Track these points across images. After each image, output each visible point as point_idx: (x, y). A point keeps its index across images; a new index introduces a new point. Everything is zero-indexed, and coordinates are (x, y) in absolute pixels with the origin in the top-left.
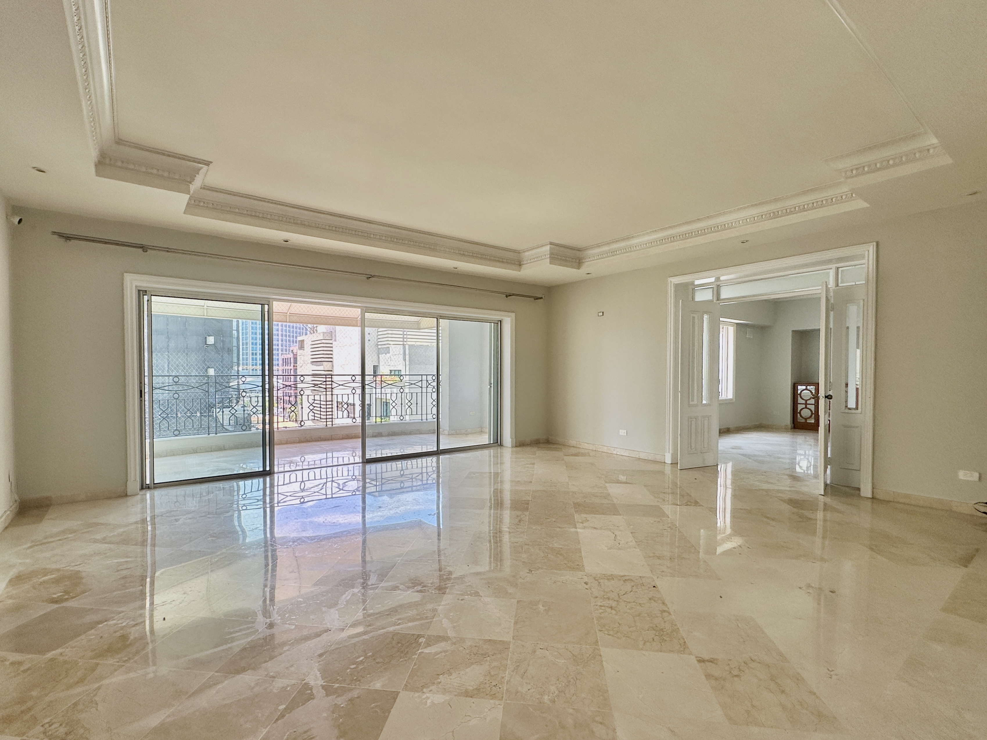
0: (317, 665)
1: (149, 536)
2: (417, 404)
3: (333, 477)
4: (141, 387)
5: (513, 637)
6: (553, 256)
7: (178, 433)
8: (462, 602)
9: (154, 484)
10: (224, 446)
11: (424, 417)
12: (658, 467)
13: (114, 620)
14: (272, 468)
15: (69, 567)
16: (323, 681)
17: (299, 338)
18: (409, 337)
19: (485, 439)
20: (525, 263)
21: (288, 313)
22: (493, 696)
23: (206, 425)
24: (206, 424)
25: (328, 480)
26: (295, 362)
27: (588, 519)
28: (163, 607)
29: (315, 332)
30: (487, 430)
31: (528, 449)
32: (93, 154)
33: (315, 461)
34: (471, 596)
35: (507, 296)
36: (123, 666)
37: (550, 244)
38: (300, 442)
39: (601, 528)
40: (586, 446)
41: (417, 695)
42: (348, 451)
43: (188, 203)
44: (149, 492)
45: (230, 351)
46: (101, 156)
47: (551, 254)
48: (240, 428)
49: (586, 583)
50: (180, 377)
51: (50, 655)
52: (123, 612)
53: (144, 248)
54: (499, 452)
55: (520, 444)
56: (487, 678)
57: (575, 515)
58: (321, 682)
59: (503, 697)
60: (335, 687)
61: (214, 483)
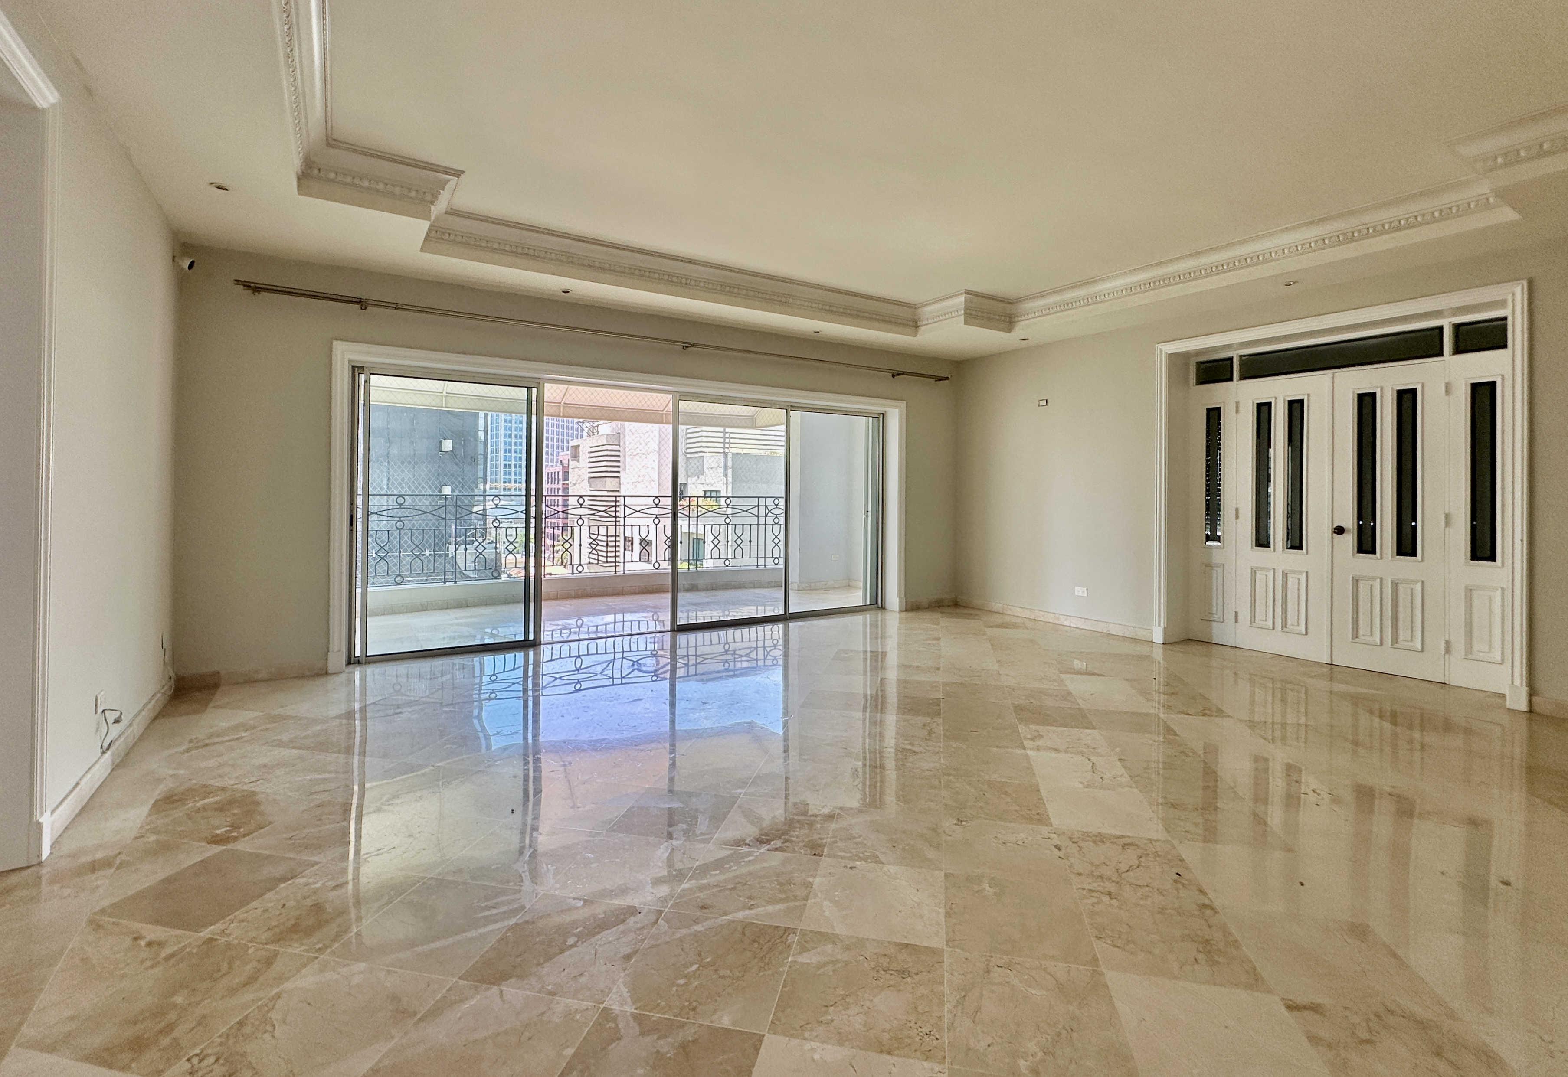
0: (622, 975)
1: (357, 740)
2: (750, 541)
3: (623, 652)
4: (351, 511)
5: (947, 941)
6: (968, 311)
7: (400, 579)
8: (852, 872)
9: (366, 656)
10: (466, 601)
11: (761, 561)
12: (1143, 650)
13: (303, 877)
14: (538, 637)
15: (240, 786)
16: (634, 1007)
17: (573, 443)
18: (732, 441)
19: (857, 598)
20: (924, 323)
21: (562, 403)
22: (927, 1055)
23: (441, 569)
24: (442, 567)
25: (617, 656)
26: (566, 478)
27: (1041, 734)
28: (378, 857)
29: (596, 434)
30: (861, 585)
31: (927, 615)
32: (296, 162)
33: (597, 626)
34: (866, 861)
35: (893, 376)
36: (317, 958)
37: (966, 293)
38: (578, 596)
39: (1066, 752)
40: (1019, 612)
41: (795, 1042)
42: (648, 612)
43: (427, 235)
44: (358, 668)
45: (474, 459)
46: (307, 165)
47: (966, 308)
48: (490, 574)
49: (1058, 848)
50: (406, 497)
51: (205, 933)
52: (317, 863)
53: (362, 303)
54: (879, 618)
55: (912, 607)
56: (913, 1018)
57: (1019, 726)
58: (630, 1009)
59: (945, 1057)
60: (654, 1019)
61: (453, 658)
